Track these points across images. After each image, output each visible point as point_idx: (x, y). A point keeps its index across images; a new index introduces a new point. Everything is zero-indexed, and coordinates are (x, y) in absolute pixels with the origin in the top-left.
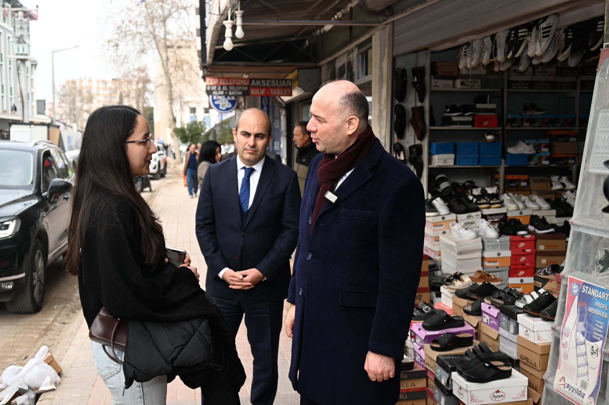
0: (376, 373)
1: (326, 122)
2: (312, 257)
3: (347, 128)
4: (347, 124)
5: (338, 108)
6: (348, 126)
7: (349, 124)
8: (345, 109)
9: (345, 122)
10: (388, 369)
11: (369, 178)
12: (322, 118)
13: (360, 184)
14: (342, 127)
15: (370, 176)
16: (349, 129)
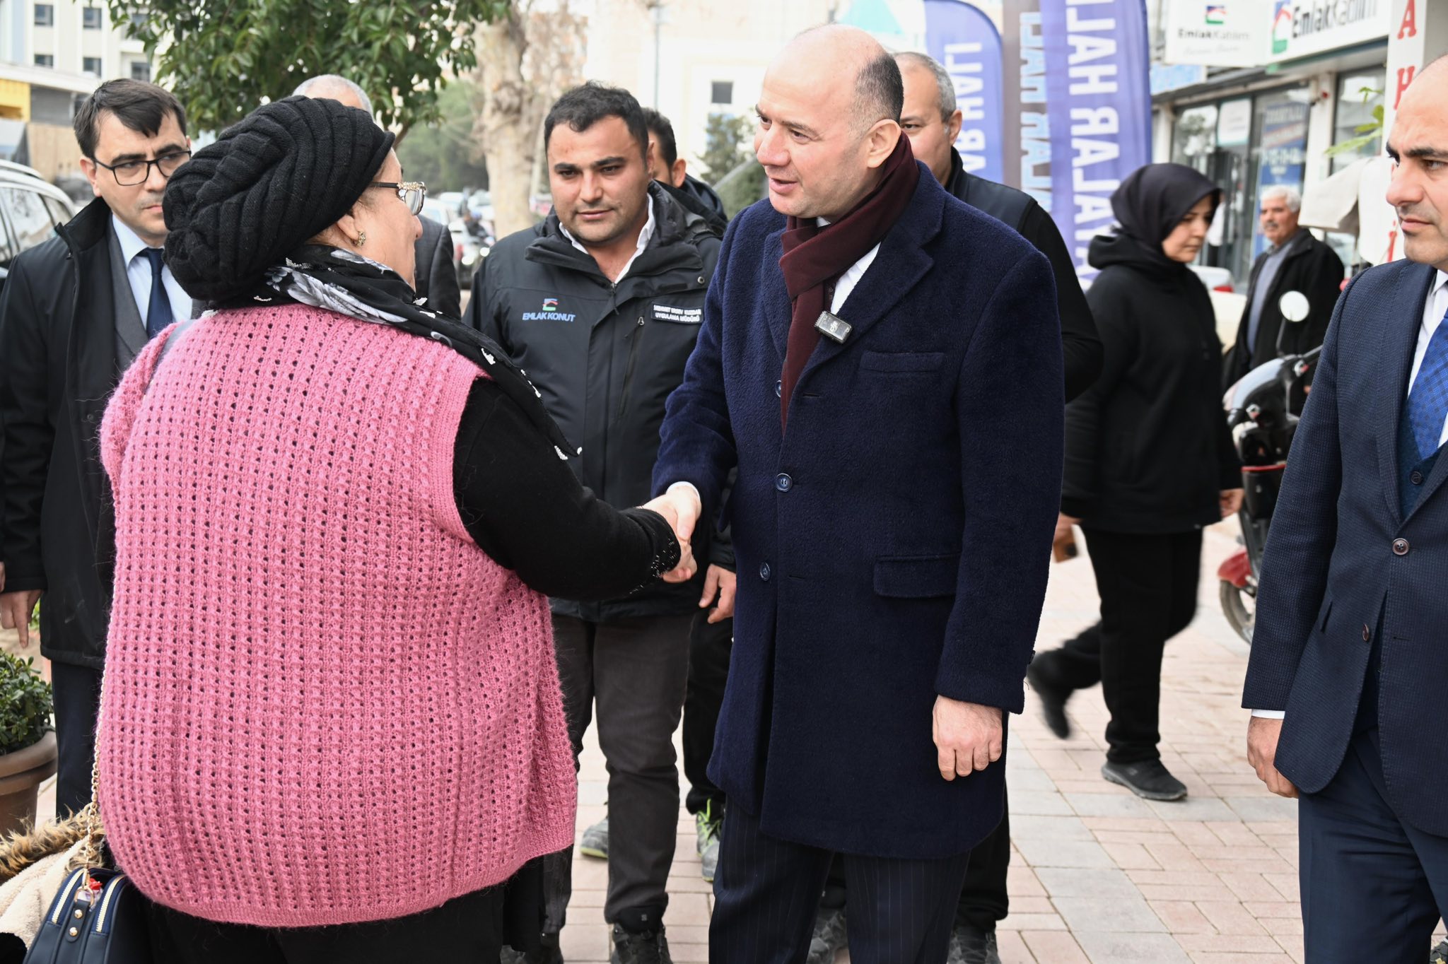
0: (957, 747)
1: (820, 140)
2: (794, 483)
3: (868, 150)
4: (870, 140)
5: (853, 101)
6: (871, 145)
7: (873, 141)
8: (868, 103)
9: (863, 137)
10: (986, 734)
11: (926, 269)
12: (810, 130)
13: (906, 288)
14: (857, 150)
15: (930, 265)
16: (872, 154)
